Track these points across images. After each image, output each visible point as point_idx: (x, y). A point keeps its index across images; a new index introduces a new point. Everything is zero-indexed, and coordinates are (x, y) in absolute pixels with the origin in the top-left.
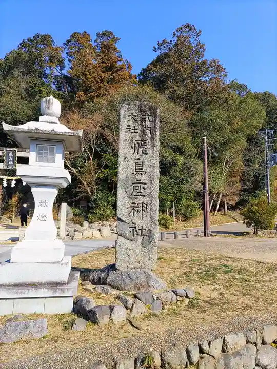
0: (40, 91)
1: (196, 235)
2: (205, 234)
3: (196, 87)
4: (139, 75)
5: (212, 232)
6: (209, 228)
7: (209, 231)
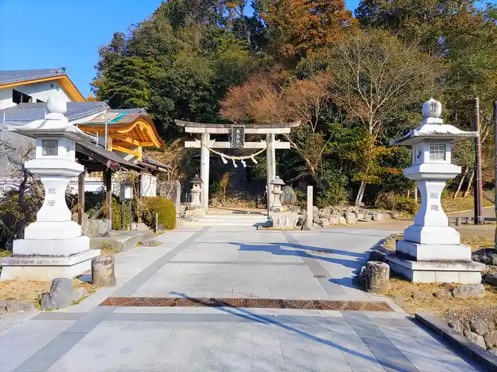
0: (220, 42)
1: (466, 223)
2: (476, 221)
3: (447, 24)
4: (356, 10)
5: (486, 219)
6: (481, 214)
7: (481, 218)
